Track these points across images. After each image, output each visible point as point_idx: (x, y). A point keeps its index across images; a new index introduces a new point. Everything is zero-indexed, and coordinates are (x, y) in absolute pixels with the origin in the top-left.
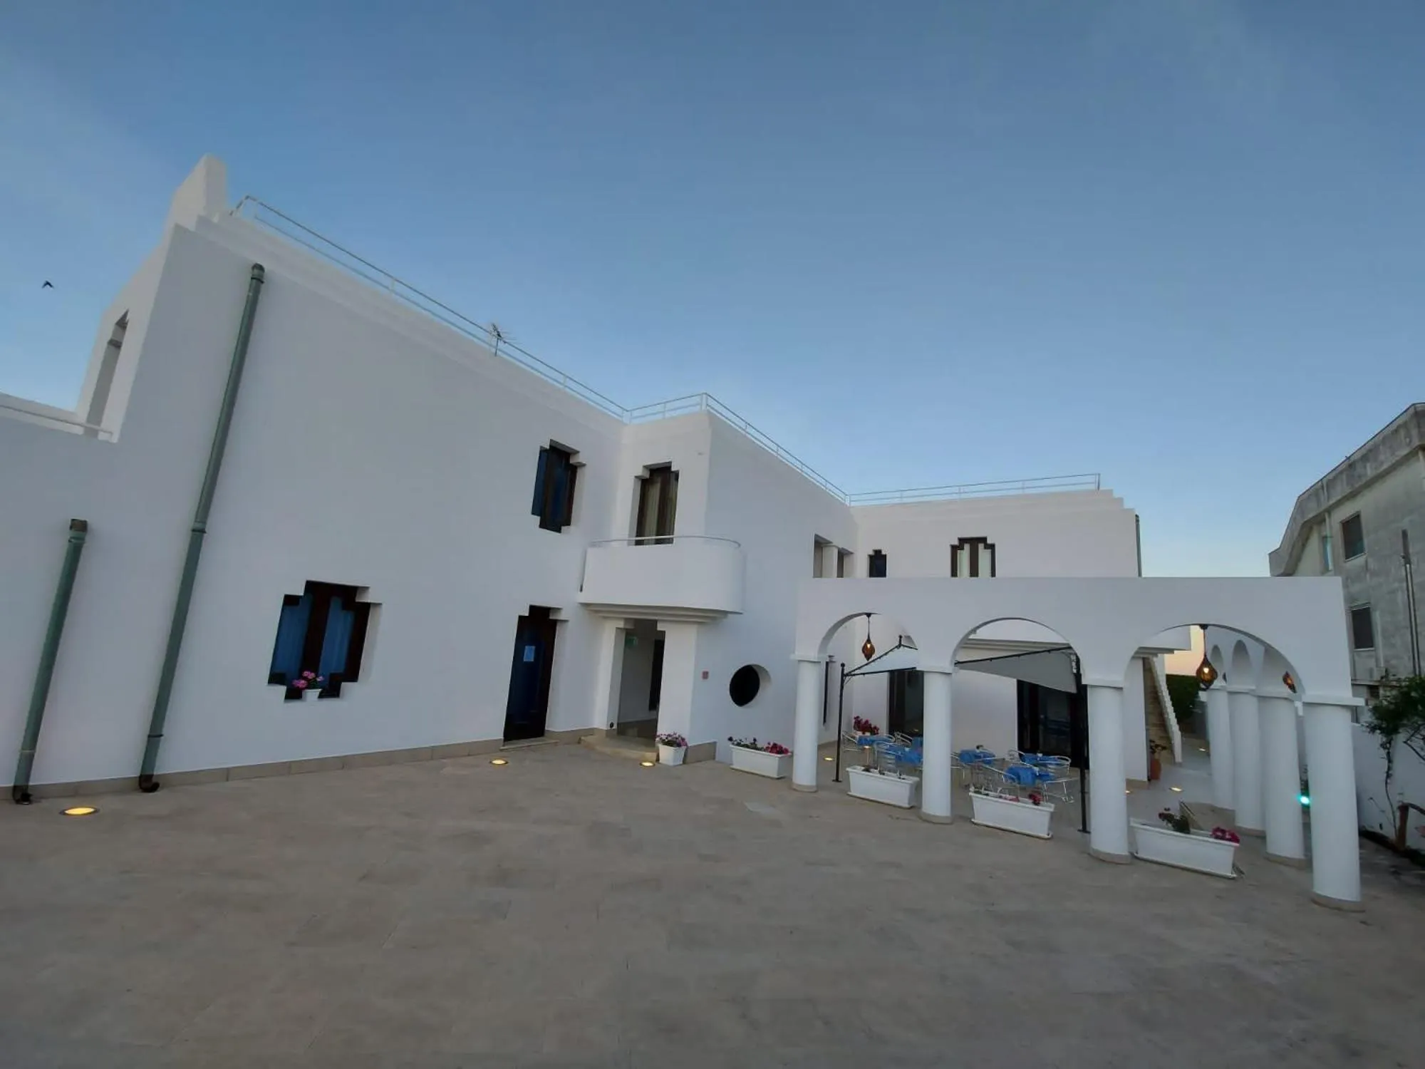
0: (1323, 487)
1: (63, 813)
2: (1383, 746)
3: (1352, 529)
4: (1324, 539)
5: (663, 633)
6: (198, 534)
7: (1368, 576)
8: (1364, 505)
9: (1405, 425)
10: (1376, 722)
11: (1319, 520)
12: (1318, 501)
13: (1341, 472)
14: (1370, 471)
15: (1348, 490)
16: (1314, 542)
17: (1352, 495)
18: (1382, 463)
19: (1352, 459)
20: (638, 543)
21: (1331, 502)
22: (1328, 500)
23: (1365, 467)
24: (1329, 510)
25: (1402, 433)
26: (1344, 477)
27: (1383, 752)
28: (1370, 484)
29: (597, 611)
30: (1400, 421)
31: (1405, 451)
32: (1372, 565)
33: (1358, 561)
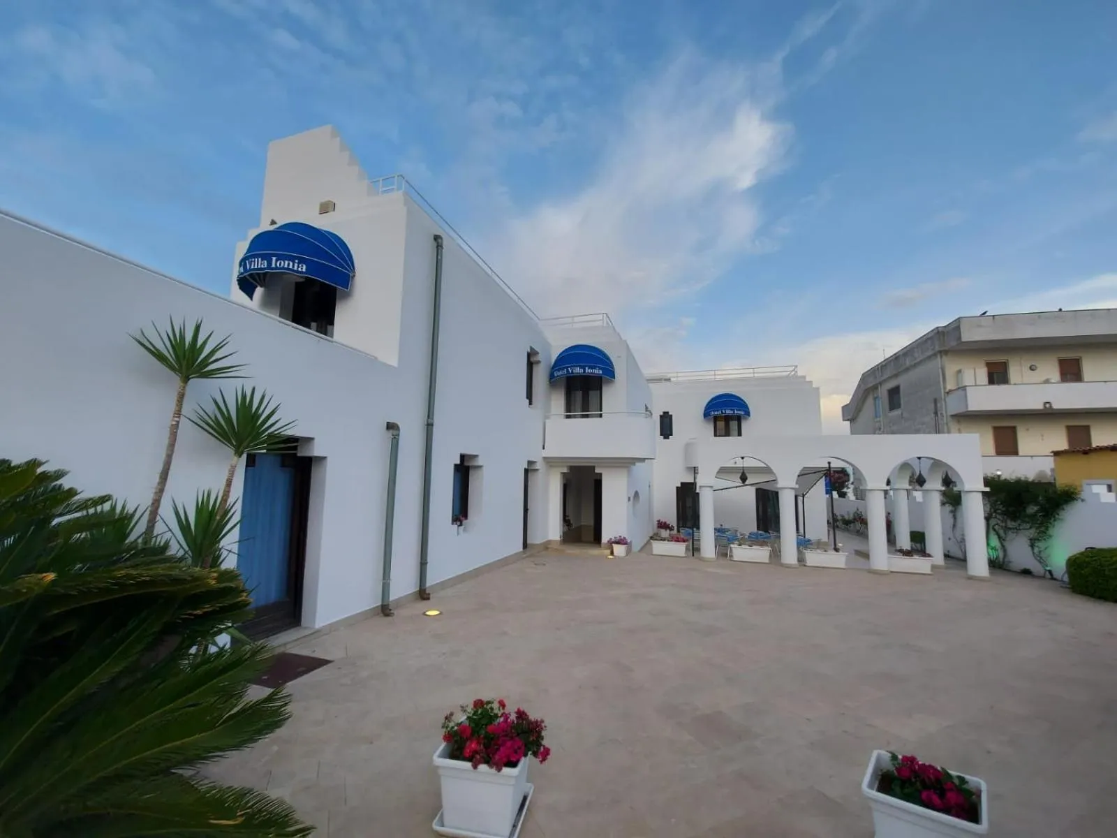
0: (878, 369)
1: (424, 614)
2: (951, 512)
3: (894, 393)
4: (875, 399)
5: (601, 474)
6: (429, 426)
7: (903, 421)
8: (902, 381)
9: (931, 338)
10: (945, 500)
11: (875, 388)
12: (876, 377)
13: (890, 361)
14: (908, 362)
15: (895, 372)
16: (870, 401)
17: (896, 376)
18: (915, 359)
19: (897, 355)
20: (568, 417)
21: (883, 378)
22: (882, 376)
23: (905, 360)
24: (881, 383)
25: (929, 342)
26: (892, 363)
27: (951, 515)
28: (907, 369)
29: (550, 462)
30: (930, 336)
31: (930, 353)
32: (905, 415)
33: (896, 413)
